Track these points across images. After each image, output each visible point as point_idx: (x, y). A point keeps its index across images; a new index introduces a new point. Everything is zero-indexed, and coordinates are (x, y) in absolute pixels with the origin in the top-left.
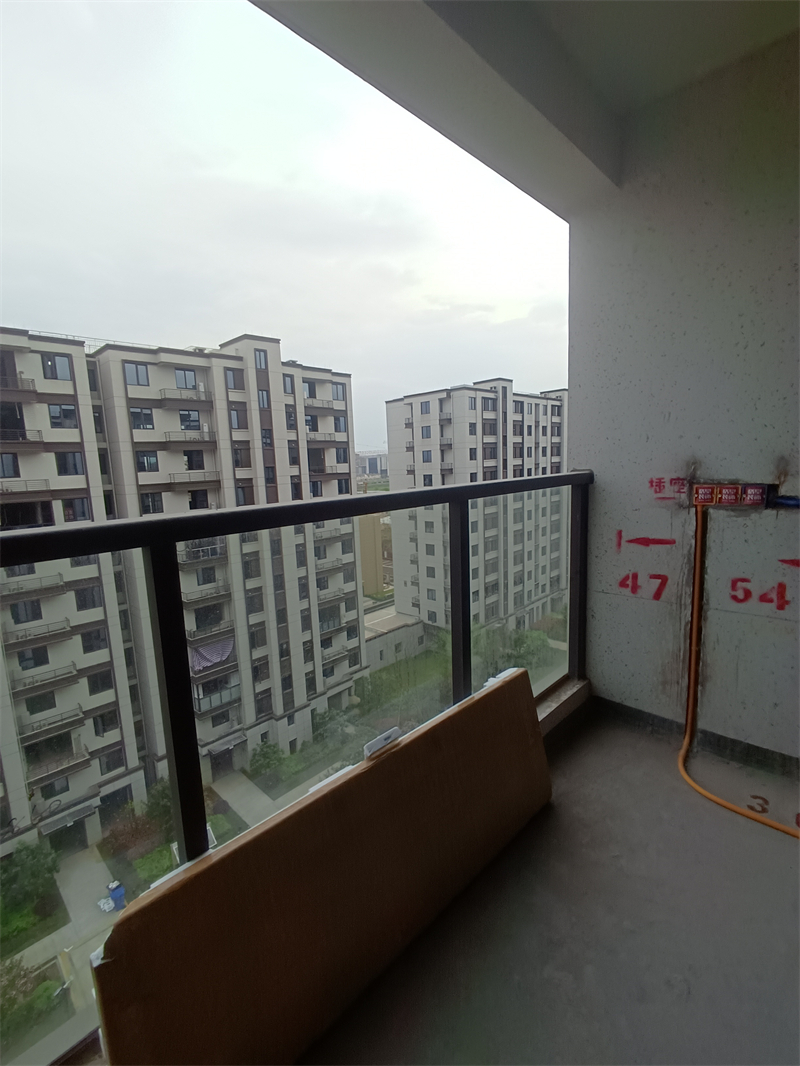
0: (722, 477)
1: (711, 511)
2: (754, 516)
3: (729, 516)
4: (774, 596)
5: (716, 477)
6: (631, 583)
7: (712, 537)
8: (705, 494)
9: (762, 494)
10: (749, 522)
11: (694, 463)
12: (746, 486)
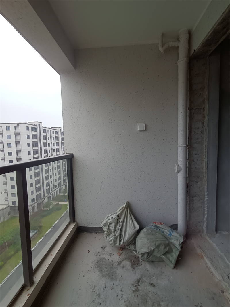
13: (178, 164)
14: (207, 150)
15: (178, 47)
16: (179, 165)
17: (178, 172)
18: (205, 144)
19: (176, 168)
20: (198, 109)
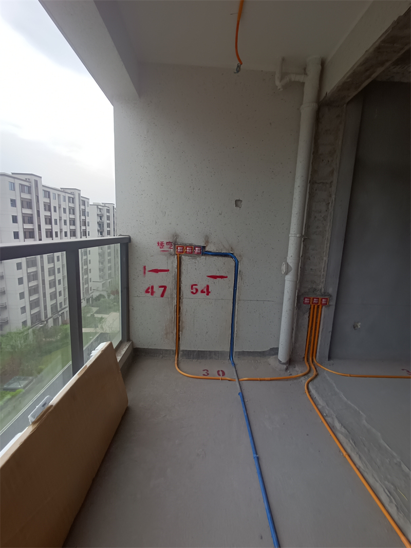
0: (186, 242)
1: (183, 256)
2: (198, 259)
3: (189, 259)
4: (205, 290)
5: (184, 242)
6: (150, 291)
7: (183, 267)
8: (181, 249)
9: (201, 250)
10: (196, 261)
11: (176, 236)
12: (196, 247)
13: (288, 261)
14: (328, 245)
15: (303, 84)
16: (289, 263)
17: (286, 273)
18: (328, 235)
19: (284, 268)
20: (323, 183)
